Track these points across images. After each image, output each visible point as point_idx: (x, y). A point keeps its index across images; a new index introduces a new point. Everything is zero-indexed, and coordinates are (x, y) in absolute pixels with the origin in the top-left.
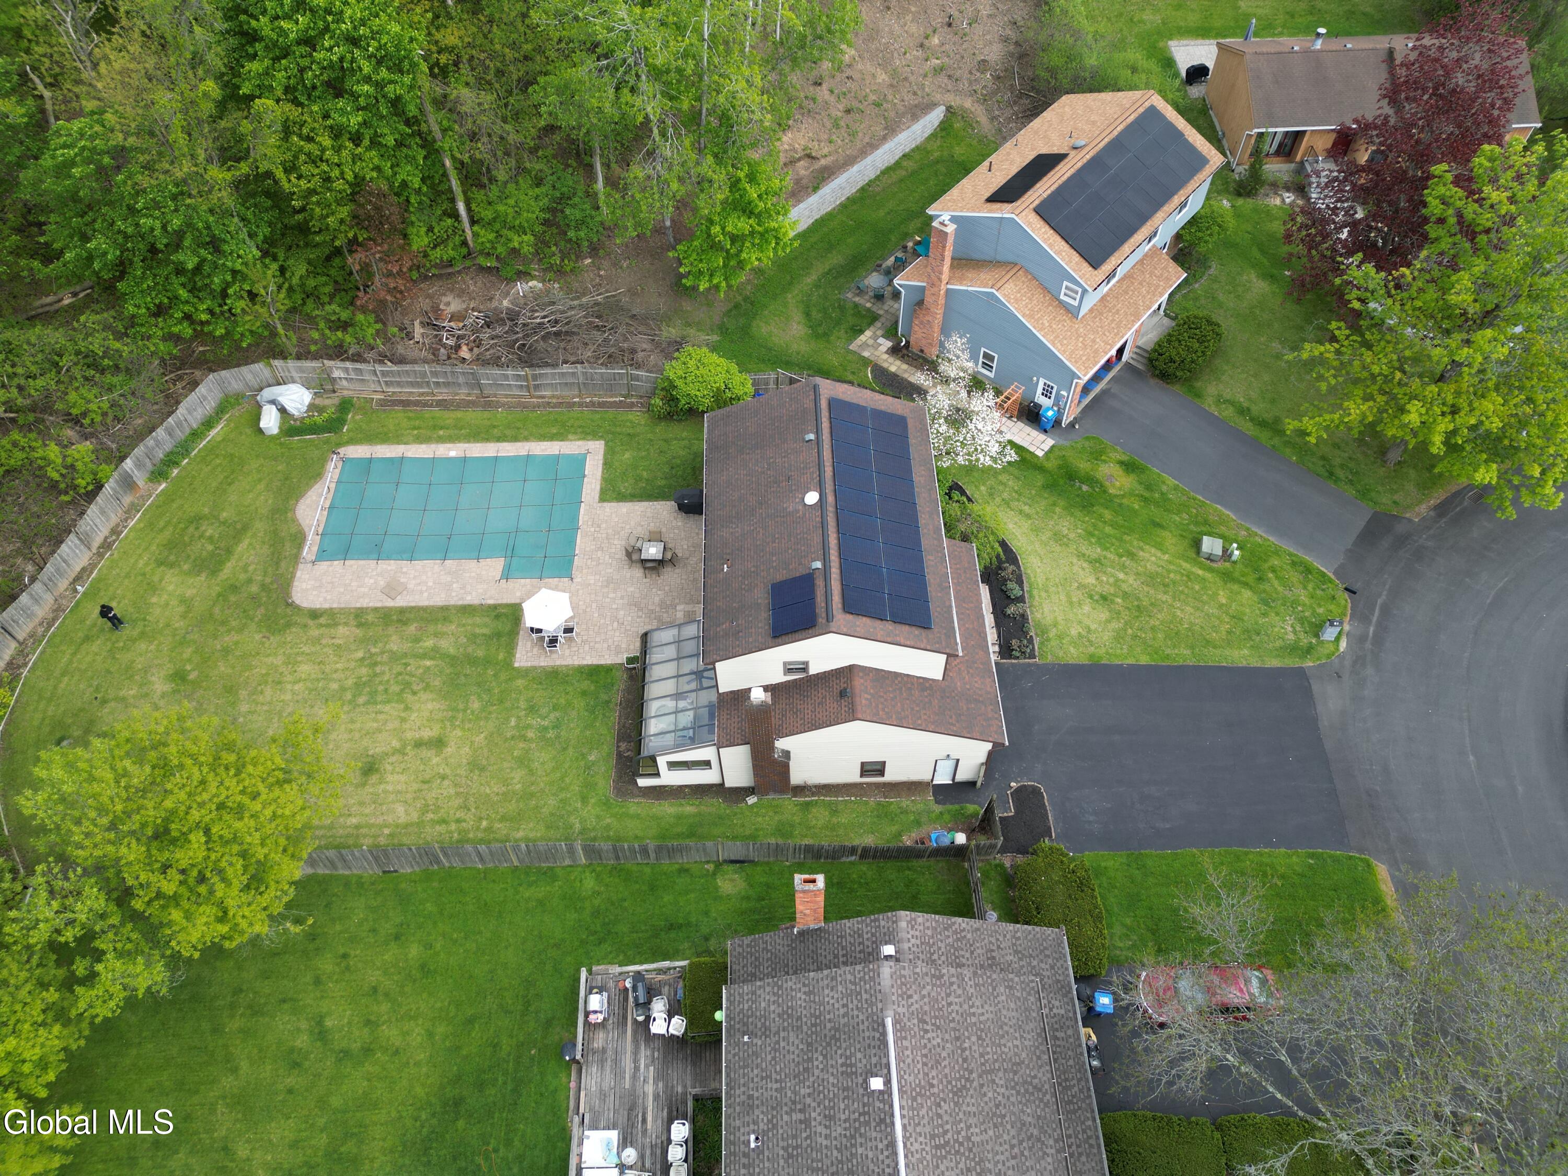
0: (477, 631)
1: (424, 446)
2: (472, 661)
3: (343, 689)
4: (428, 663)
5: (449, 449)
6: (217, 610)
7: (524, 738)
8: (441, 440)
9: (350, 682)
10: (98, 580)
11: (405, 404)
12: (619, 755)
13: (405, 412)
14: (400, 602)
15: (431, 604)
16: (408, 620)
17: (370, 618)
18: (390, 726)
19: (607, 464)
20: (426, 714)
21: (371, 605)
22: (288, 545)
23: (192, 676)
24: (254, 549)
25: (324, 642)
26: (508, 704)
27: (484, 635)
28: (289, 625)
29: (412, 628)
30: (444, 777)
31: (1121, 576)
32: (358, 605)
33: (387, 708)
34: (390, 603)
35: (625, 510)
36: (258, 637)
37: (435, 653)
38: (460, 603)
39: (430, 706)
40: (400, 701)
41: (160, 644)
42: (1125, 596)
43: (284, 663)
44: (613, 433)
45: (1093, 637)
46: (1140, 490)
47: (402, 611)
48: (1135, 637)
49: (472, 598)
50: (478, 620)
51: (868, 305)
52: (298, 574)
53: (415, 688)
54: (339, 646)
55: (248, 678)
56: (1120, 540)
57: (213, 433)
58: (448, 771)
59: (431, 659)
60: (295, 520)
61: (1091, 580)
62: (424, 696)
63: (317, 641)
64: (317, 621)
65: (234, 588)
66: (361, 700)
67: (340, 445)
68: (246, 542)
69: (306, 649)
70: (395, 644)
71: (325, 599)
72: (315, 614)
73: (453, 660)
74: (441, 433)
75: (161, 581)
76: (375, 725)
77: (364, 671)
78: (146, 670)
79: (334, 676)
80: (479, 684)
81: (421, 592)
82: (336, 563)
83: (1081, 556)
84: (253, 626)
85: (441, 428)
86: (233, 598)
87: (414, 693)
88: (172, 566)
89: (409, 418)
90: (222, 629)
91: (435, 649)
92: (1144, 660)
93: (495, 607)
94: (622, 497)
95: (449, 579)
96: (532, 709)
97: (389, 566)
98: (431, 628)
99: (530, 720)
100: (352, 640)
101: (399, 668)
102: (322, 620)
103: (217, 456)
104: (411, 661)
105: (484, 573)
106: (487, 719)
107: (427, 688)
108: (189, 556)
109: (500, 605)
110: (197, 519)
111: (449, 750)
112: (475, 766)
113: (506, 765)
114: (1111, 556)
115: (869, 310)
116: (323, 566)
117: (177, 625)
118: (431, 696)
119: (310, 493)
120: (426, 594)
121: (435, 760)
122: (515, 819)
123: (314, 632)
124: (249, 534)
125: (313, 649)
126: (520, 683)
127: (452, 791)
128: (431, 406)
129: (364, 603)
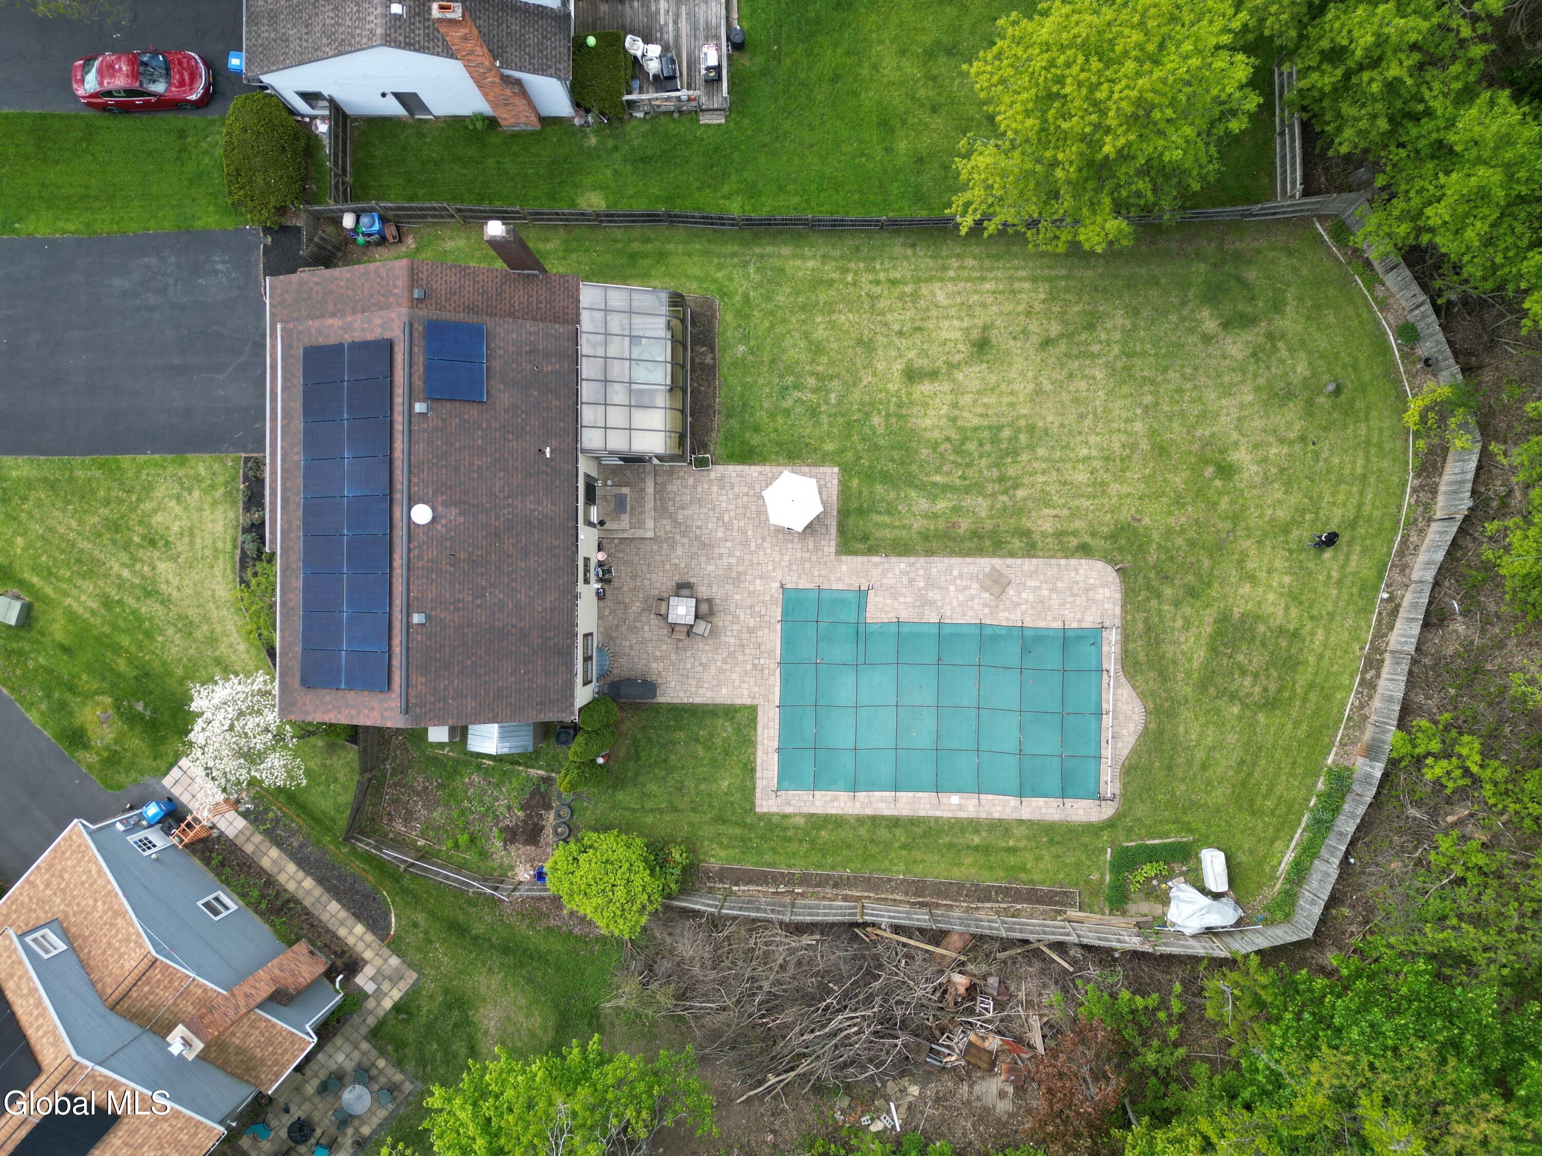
0: (886, 519)
1: (996, 815)
2: (886, 478)
3: (1031, 447)
4: (938, 478)
5: (960, 807)
6: (1206, 563)
7: (820, 377)
8: (974, 825)
9: (1024, 457)
10: (1365, 611)
11: (1034, 897)
12: (712, 350)
13: (1031, 881)
14: (985, 564)
15: (946, 560)
16: (971, 539)
17: (1017, 543)
18: (968, 398)
19: (750, 770)
20: (931, 412)
21: (1019, 561)
22: (1142, 656)
23: (1209, 471)
24: (1183, 653)
25: (1065, 512)
26: (840, 420)
27: (879, 513)
28: (1113, 537)
29: (965, 525)
30: (900, 333)
31: (126, 573)
32: (1035, 561)
33: (976, 421)
34: (997, 562)
35: (724, 691)
36: (1146, 521)
37: (934, 491)
38: (912, 559)
39: (928, 422)
40: (961, 430)
41: (1261, 516)
42: (126, 547)
43: (1107, 485)
44: (745, 825)
45: (176, 490)
46: (74, 702)
47: (979, 552)
48: (129, 492)
49: (900, 564)
50: (887, 533)
51: (381, 1063)
52: (1118, 610)
53: (947, 446)
54: (1047, 505)
55: (1145, 467)
56: (114, 626)
57: (1289, 857)
58: (896, 340)
59: (934, 484)
60: (1142, 695)
61: (162, 566)
62: (936, 434)
63: (1074, 514)
64: (1080, 540)
65: (1192, 593)
66: (1007, 433)
67: (1110, 824)
68: (1196, 664)
69: (1085, 503)
70: (981, 505)
71: (1076, 570)
72: (1084, 550)
73: (911, 481)
74: (977, 840)
75: (1287, 608)
76: (986, 400)
77: (1011, 472)
78: (1267, 480)
79: (1044, 466)
80: (876, 447)
81: (961, 576)
82: (1074, 625)
83: (165, 602)
84: (1156, 536)
85: (977, 848)
86: (1191, 578)
87: (948, 439)
88: (1281, 631)
89: (1024, 869)
90: (1192, 534)
91: (934, 498)
92: (126, 460)
93: (871, 551)
94: (729, 712)
95: (930, 594)
96: (814, 412)
97: (1006, 617)
98: (942, 524)
99: (814, 398)
100: (1033, 513)
101: (970, 472)
102: (1074, 542)
103: (1273, 813)
104: (958, 482)
105: (889, 602)
106: (863, 404)
107: (935, 445)
108: (1263, 645)
109: (864, 554)
110: (1271, 704)
111: (898, 366)
112: (868, 345)
113: (835, 346)
114: (131, 601)
115: (382, 1052)
116: (1090, 621)
117: (1248, 543)
118: (929, 435)
119: (1133, 740)
120: (955, 573)
121: (912, 354)
122: (818, 282)
123: (1079, 524)
124: (1195, 675)
125: (1077, 503)
126: (830, 447)
127: (889, 317)
128: (999, 890)
129: (1029, 564)
